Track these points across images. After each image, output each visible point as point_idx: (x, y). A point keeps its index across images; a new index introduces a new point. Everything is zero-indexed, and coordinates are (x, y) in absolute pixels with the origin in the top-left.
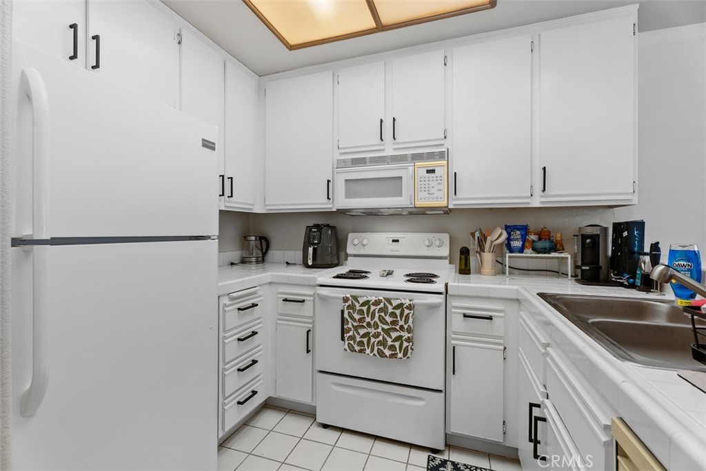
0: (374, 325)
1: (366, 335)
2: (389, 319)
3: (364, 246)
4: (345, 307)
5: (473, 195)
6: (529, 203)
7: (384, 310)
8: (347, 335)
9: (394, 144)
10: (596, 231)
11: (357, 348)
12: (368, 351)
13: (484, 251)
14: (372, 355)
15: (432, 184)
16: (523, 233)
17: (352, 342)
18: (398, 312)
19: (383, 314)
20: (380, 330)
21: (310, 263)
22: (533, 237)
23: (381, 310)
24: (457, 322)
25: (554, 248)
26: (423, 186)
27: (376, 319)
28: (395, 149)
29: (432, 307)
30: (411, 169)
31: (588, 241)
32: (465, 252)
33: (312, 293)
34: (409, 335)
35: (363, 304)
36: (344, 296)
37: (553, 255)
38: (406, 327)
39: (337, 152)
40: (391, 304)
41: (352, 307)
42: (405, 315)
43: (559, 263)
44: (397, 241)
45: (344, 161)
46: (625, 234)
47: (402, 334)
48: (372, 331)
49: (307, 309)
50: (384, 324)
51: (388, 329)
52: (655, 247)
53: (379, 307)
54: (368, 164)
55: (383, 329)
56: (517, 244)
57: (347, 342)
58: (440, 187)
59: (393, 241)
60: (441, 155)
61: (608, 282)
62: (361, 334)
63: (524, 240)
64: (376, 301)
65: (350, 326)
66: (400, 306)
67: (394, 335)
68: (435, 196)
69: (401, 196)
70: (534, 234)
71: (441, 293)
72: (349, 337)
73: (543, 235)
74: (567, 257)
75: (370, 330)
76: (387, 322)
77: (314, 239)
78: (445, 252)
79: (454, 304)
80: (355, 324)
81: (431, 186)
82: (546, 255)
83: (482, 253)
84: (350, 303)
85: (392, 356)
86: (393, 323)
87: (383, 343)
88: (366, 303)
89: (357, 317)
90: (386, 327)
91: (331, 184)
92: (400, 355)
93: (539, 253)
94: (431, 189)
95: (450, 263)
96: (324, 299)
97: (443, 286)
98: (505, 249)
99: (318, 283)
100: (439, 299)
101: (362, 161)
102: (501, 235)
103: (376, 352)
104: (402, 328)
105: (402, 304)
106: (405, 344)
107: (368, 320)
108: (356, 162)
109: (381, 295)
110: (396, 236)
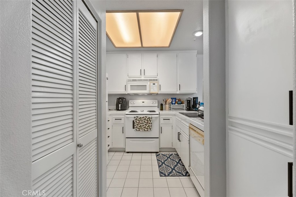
1: (140, 126)
2: (146, 121)
3: (134, 104)
5: (165, 90)
6: (177, 93)
7: (145, 119)
8: (135, 127)
9: (144, 76)
10: (190, 99)
12: (141, 130)
15: (154, 87)
18: (148, 119)
19: (145, 120)
20: (144, 124)
21: (120, 109)
22: (177, 101)
23: (144, 119)
24: (162, 121)
25: (182, 103)
26: (152, 88)
27: (143, 122)
29: (156, 118)
30: (149, 83)
31: (188, 101)
32: (162, 105)
33: (123, 116)
34: (151, 125)
35: (139, 118)
36: (134, 117)
37: (182, 105)
38: (150, 123)
39: (127, 77)
41: (136, 119)
42: (150, 120)
44: (144, 102)
45: (130, 80)
46: (195, 100)
47: (149, 125)
48: (142, 125)
49: (122, 121)
52: (199, 102)
54: (137, 81)
55: (145, 124)
56: (174, 102)
57: (135, 129)
58: (156, 88)
59: (143, 102)
61: (192, 110)
63: (175, 101)
65: (136, 124)
66: (149, 118)
67: (147, 125)
68: (155, 90)
69: (146, 90)
71: (158, 114)
72: (136, 127)
73: (179, 100)
74: (185, 105)
75: (141, 125)
77: (120, 102)
78: (157, 105)
79: (161, 117)
80: (137, 124)
83: (166, 105)
84: (136, 118)
85: (147, 130)
87: (145, 127)
88: (140, 118)
89: (138, 122)
90: (145, 123)
91: (126, 86)
93: (179, 104)
95: (158, 108)
96: (128, 118)
97: (159, 113)
98: (171, 104)
99: (126, 114)
100: (158, 116)
101: (135, 80)
102: (170, 100)
103: (143, 130)
104: (149, 123)
105: (149, 117)
106: (150, 127)
107: (141, 122)
108: (133, 80)
109: (144, 116)
110: (143, 101)
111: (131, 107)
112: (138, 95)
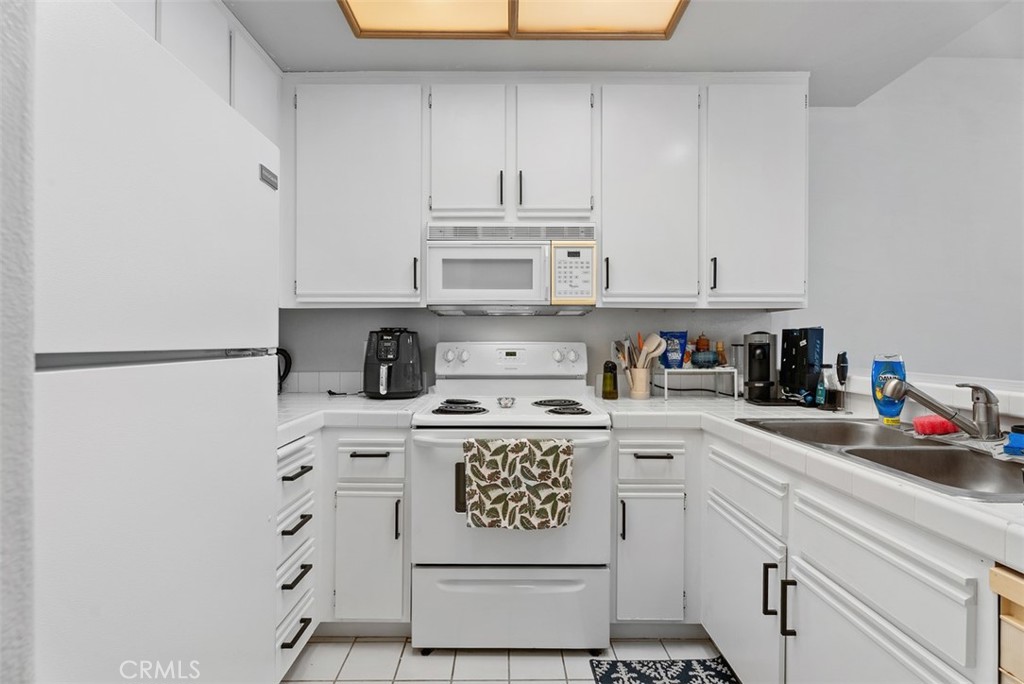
0: (513, 482)
1: (501, 498)
2: (536, 471)
3: (464, 362)
4: (467, 458)
5: (634, 289)
6: (694, 303)
7: (530, 458)
8: (469, 503)
9: (519, 210)
10: (765, 340)
11: (486, 520)
12: (505, 523)
13: (635, 367)
14: (511, 527)
15: (576, 272)
16: (683, 341)
17: (477, 512)
18: (550, 459)
19: (527, 465)
20: (523, 489)
21: (383, 391)
22: (691, 347)
23: (524, 459)
25: (717, 361)
26: (563, 275)
27: (518, 472)
28: (521, 218)
29: (597, 449)
30: (546, 248)
31: (758, 352)
32: (610, 369)
33: (401, 439)
34: (567, 492)
35: (496, 452)
36: (465, 441)
37: (718, 369)
38: (561, 480)
39: (427, 216)
40: (540, 448)
41: (478, 458)
42: (560, 463)
43: (715, 380)
44: (514, 354)
45: (441, 230)
46: (803, 343)
47: (556, 490)
48: (511, 491)
49: (394, 467)
50: (530, 479)
51: (535, 486)
52: (842, 359)
53: (521, 454)
54: (480, 237)
55: (528, 487)
56: (675, 356)
57: (470, 514)
58: (587, 277)
59: (508, 354)
60: (589, 233)
62: (493, 498)
63: (683, 351)
64: (516, 445)
65: (474, 487)
66: (554, 450)
67: (544, 493)
68: (579, 289)
69: (531, 288)
70: (692, 344)
71: (605, 428)
72: (474, 504)
73: (702, 345)
74: (736, 374)
75: (506, 490)
76: (534, 476)
77: (387, 352)
78: (582, 369)
79: (622, 442)
80: (483, 484)
81: (574, 274)
82: (710, 370)
83: (633, 369)
84: (474, 451)
85: (542, 525)
86: (542, 476)
87: (529, 508)
88: (502, 449)
89: (486, 472)
90: (532, 483)
91: (418, 264)
92: (553, 523)
93: (700, 368)
94: (573, 279)
95: (588, 385)
96: (426, 448)
97: (607, 416)
98: (661, 363)
99: (415, 423)
100: (604, 436)
101: (471, 232)
102: (659, 345)
103: (517, 522)
104: (555, 482)
105: (556, 447)
106: (561, 505)
107: (504, 474)
108: (461, 233)
109: (525, 436)
110: (511, 346)
111: (447, 377)
112: (484, 315)
